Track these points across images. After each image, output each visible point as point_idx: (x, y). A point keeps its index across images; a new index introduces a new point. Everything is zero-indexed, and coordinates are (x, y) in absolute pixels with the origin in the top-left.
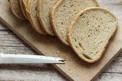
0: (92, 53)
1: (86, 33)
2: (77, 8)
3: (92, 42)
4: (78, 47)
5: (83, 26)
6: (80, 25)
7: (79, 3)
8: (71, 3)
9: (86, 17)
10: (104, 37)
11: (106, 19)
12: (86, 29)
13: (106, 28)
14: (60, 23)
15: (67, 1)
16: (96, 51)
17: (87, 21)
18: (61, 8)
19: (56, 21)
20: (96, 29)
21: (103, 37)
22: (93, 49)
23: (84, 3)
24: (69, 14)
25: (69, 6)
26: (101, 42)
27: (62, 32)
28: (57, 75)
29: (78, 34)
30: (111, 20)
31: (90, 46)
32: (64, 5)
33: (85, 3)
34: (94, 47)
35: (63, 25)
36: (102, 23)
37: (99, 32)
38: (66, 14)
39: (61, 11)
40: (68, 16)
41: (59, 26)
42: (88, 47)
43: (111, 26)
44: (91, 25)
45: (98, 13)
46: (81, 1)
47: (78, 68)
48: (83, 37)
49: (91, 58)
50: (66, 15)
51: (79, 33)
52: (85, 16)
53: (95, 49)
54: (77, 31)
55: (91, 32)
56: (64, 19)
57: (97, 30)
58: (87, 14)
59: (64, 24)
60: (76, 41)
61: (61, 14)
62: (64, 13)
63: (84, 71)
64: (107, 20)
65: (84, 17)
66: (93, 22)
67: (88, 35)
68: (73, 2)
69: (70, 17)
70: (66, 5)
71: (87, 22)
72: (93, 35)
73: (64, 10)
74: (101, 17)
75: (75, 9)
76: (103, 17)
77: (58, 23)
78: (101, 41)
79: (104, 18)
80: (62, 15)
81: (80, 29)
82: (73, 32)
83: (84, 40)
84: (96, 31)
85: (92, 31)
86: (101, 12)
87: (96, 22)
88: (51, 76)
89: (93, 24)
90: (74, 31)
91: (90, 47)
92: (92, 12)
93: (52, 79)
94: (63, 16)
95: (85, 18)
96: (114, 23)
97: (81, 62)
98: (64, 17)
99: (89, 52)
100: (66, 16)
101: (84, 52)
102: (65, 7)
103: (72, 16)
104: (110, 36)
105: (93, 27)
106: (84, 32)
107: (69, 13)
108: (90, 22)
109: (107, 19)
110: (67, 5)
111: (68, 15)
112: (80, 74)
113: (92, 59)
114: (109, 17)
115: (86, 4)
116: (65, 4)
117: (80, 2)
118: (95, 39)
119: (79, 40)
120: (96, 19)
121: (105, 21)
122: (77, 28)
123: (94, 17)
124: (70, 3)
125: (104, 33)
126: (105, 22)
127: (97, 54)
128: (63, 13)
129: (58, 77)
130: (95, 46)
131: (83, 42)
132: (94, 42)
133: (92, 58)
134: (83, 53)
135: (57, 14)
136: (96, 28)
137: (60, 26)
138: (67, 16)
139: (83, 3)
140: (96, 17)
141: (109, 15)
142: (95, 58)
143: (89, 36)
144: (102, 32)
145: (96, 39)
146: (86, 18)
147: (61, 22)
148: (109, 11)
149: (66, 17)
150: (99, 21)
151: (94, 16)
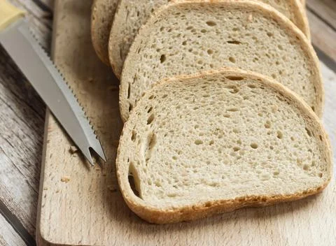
0: (158, 185)
1: (198, 129)
2: (244, 60)
3: (189, 162)
4: (137, 140)
5: (209, 106)
6: (202, 99)
7: (259, 52)
8: (237, 32)
9: (241, 94)
10: (236, 182)
11: (296, 146)
12: (210, 121)
13: (271, 167)
14: (158, 50)
15: (230, 18)
16: (173, 191)
17: (233, 107)
18: (199, 20)
19: (151, 37)
20: (236, 145)
21: (234, 178)
22: (173, 180)
23: (277, 63)
24: (205, 53)
25: (225, 33)
26: (214, 185)
27: (141, 74)
28: (28, 179)
29: (175, 113)
30: (308, 163)
31: (174, 167)
32: (214, 20)
33: (280, 66)
34: (180, 177)
35: (160, 65)
36: (272, 148)
37: (239, 158)
38: (198, 46)
39: (190, 25)
40: (199, 57)
41: (146, 56)
42: (167, 164)
43: (290, 177)
44: (234, 122)
45: (287, 114)
46: (272, 52)
47: (85, 195)
48: (178, 129)
49: (142, 193)
50: (194, 50)
51: (181, 112)
52: (241, 90)
53: (175, 184)
54: (181, 103)
55: (215, 138)
56: (179, 53)
57: (236, 149)
58: (250, 89)
59: (168, 64)
60: (149, 122)
61: (182, 34)
62: (194, 38)
63: (93, 215)
64: (295, 154)
65: (236, 91)
66: (248, 120)
67: (201, 138)
68: (248, 35)
69: (200, 63)
70: (218, 25)
71: (229, 108)
72: (212, 149)
73: (203, 31)
74: (287, 130)
75: (234, 56)
76: (292, 134)
77: (153, 46)
78: (216, 181)
79: (292, 139)
80: (183, 40)
81: (194, 105)
82: (165, 96)
83: (174, 140)
84: (231, 150)
85: (222, 140)
86: (297, 119)
87: (255, 129)
88: (12, 168)
89: (243, 126)
90: (171, 96)
91: (171, 167)
92: (273, 99)
93: (7, 176)
94: (184, 44)
95: (237, 95)
96: (306, 176)
97: (111, 189)
98: (185, 49)
99: (152, 176)
100: (190, 51)
101: (139, 163)
102: (210, 28)
103: (211, 66)
104: (257, 195)
105: (235, 131)
106: (195, 123)
107: (209, 52)
108: (241, 115)
109: (297, 150)
110: (224, 27)
111: (201, 55)
112: (74, 211)
113: (141, 198)
114: (310, 150)
115: (280, 73)
116: (218, 18)
117: (267, 52)
118: (208, 163)
119: (161, 127)
120: (264, 122)
121: (285, 148)
122: (187, 99)
123: (264, 115)
124: (235, 30)
125: (249, 172)
126: (284, 151)
127: (168, 200)
128: (191, 38)
129: (26, 184)
130: (186, 177)
131: (167, 142)
132: (194, 167)
133: (143, 196)
134: (135, 164)
135: (171, 24)
136: (239, 142)
137: (151, 57)
138: (196, 53)
139: (275, 65)
140: (270, 120)
141: (313, 146)
142: (152, 200)
143: (198, 143)
144: (246, 165)
145: (211, 166)
146: (239, 96)
147: (162, 52)
148: (324, 136)
149: (188, 53)
150: (269, 134)
151: (269, 110)
